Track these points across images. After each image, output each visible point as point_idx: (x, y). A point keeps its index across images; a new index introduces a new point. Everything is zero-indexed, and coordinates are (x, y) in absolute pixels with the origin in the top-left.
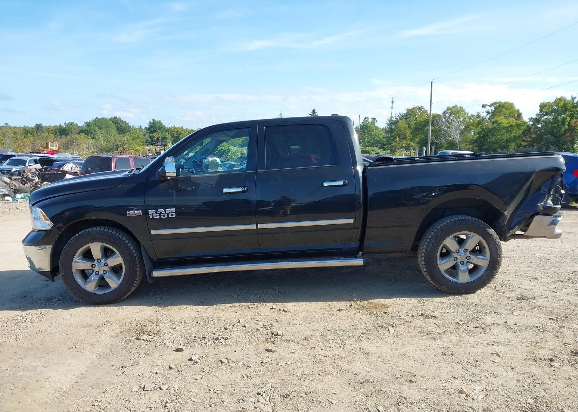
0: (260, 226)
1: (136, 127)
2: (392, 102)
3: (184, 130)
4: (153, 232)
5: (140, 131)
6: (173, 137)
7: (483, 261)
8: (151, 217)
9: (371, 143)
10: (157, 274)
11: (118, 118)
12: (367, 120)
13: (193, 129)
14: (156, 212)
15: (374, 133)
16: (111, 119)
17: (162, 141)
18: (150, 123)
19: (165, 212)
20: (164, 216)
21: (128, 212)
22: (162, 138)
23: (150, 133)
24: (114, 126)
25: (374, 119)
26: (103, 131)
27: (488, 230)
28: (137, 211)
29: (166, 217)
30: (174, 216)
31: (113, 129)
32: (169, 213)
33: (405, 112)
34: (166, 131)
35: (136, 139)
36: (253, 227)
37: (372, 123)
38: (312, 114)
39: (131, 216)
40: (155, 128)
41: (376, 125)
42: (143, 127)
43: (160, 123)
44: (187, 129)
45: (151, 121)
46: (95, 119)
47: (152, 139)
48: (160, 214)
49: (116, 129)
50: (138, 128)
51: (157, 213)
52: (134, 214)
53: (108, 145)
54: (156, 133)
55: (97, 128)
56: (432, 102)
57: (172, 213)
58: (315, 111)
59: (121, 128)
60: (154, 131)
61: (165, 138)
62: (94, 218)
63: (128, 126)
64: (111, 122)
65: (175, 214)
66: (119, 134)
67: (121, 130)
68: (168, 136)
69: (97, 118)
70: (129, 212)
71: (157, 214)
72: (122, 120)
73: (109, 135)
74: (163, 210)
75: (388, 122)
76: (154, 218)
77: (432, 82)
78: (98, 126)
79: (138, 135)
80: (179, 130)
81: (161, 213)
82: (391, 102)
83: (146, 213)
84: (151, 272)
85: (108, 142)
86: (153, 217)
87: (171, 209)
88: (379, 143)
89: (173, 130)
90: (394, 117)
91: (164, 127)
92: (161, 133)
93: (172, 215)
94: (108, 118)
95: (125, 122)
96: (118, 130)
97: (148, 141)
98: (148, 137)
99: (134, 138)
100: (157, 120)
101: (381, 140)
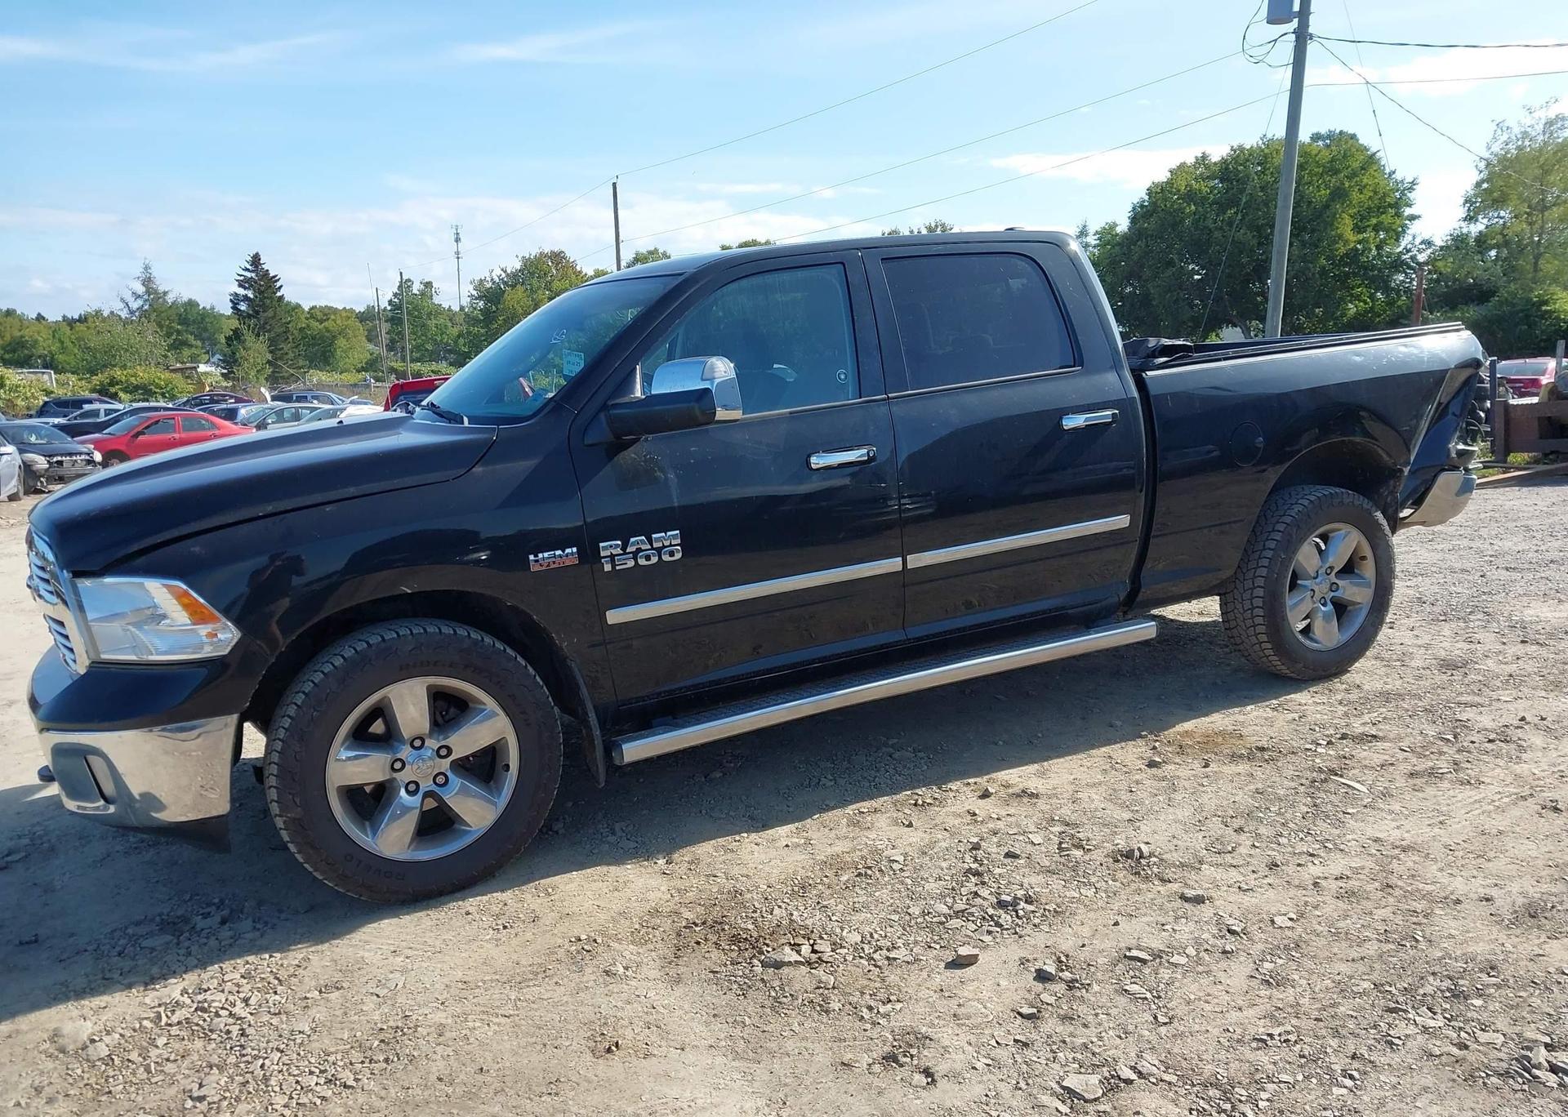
0: (917, 560)
2: (457, 240)
4: (614, 617)
7: (1358, 593)
8: (608, 568)
9: (427, 350)
10: (635, 750)
12: (409, 287)
14: (624, 548)
15: (432, 323)
19: (649, 547)
20: (648, 558)
21: (532, 557)
25: (428, 285)
28: (563, 551)
29: (654, 560)
30: (678, 556)
32: (664, 547)
33: (518, 265)
36: (893, 564)
37: (423, 294)
38: (250, 267)
39: (544, 568)
41: (436, 300)
48: (635, 555)
51: (628, 551)
52: (554, 563)
56: (621, 238)
57: (671, 545)
58: (259, 259)
62: (409, 591)
65: (679, 548)
70: (536, 556)
71: (625, 553)
74: (644, 538)
75: (475, 293)
76: (618, 568)
77: (614, 185)
81: (639, 550)
82: (453, 238)
83: (590, 555)
84: (610, 748)
86: (614, 566)
87: (669, 533)
88: (450, 352)
90: (489, 279)
93: (672, 554)
101: (456, 342)
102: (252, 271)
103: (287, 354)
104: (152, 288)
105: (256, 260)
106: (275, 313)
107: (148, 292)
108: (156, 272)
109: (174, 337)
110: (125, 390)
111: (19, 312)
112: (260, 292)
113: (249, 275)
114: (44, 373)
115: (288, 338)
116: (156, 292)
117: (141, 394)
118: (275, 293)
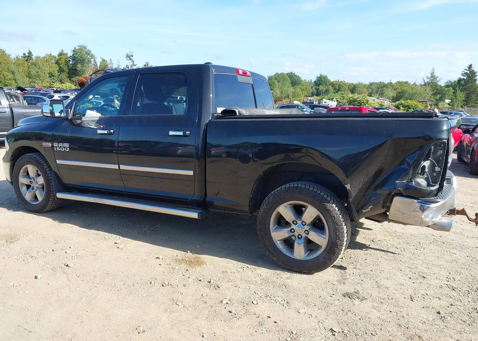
1: (307, 81)
3: (345, 84)
4: (58, 162)
5: (310, 84)
6: (335, 89)
7: (321, 240)
8: (55, 149)
11: (293, 73)
13: (353, 83)
16: (287, 74)
17: (325, 93)
18: (318, 77)
19: (63, 146)
22: (326, 90)
23: (316, 86)
24: (289, 80)
26: (280, 84)
27: (325, 204)
28: (48, 143)
29: (63, 150)
30: (68, 150)
31: (288, 82)
32: (65, 147)
34: (330, 84)
35: (304, 91)
40: (320, 82)
42: (313, 81)
43: (325, 78)
44: (348, 83)
45: (319, 76)
46: (276, 74)
47: (317, 91)
49: (290, 82)
50: (309, 82)
51: (59, 146)
52: (46, 145)
53: (282, 95)
54: (321, 86)
55: (276, 81)
58: (472, 66)
59: (294, 82)
60: (320, 84)
61: (328, 90)
63: (300, 80)
64: (288, 76)
65: (69, 148)
66: (292, 87)
67: (294, 83)
68: (331, 88)
69: (277, 73)
70: (44, 143)
72: (296, 75)
73: (284, 87)
74: (62, 144)
76: (57, 150)
78: (277, 79)
79: (306, 88)
80: (341, 83)
85: (282, 92)
89: (336, 83)
91: (329, 81)
92: (325, 86)
94: (285, 73)
95: (298, 76)
96: (292, 83)
97: (313, 92)
98: (314, 89)
99: (302, 90)
100: (323, 75)
102: (468, 70)
103: (472, 99)
104: (433, 76)
105: (470, 67)
106: (472, 85)
107: (432, 77)
108: (435, 71)
109: (435, 91)
110: (403, 107)
111: (409, 82)
112: (468, 77)
113: (466, 71)
114: (386, 100)
115: (475, 93)
116: (434, 77)
117: (407, 108)
118: (474, 78)
